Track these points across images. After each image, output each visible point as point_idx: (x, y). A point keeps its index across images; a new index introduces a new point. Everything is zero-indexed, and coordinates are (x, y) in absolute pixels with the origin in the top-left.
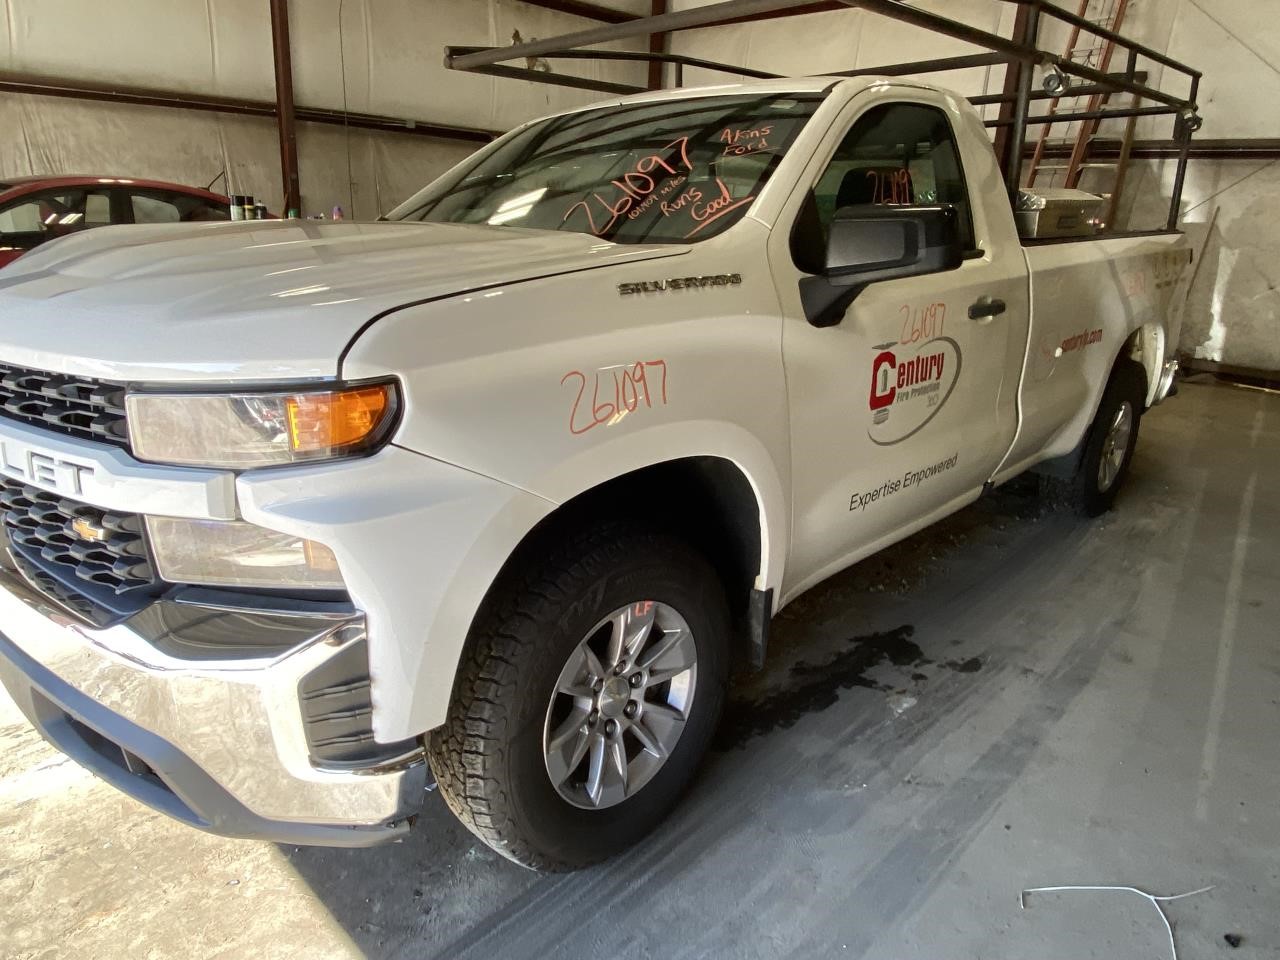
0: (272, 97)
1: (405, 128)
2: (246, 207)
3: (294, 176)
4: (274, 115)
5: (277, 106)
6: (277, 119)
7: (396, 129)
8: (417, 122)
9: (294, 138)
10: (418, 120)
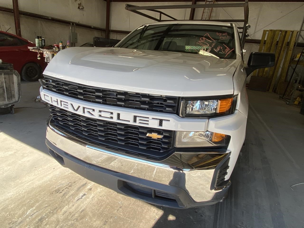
0: (11, 7)
1: (49, 19)
2: (40, 39)
3: (19, 30)
4: (13, 12)
5: (14, 10)
6: (13, 13)
7: (46, 19)
8: (52, 18)
9: (19, 19)
10: (52, 17)
